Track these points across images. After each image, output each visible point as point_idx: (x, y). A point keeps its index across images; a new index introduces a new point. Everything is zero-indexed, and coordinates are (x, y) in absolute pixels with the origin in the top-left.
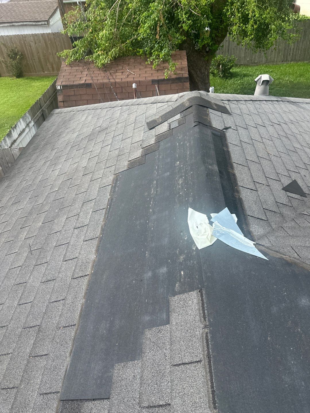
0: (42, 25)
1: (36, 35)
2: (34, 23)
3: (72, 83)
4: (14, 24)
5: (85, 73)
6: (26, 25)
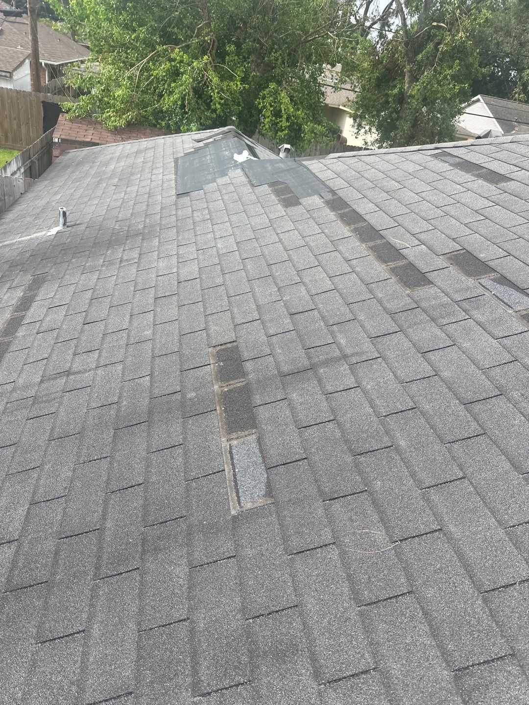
0: (1, 76)
3: (74, 139)
5: (91, 132)
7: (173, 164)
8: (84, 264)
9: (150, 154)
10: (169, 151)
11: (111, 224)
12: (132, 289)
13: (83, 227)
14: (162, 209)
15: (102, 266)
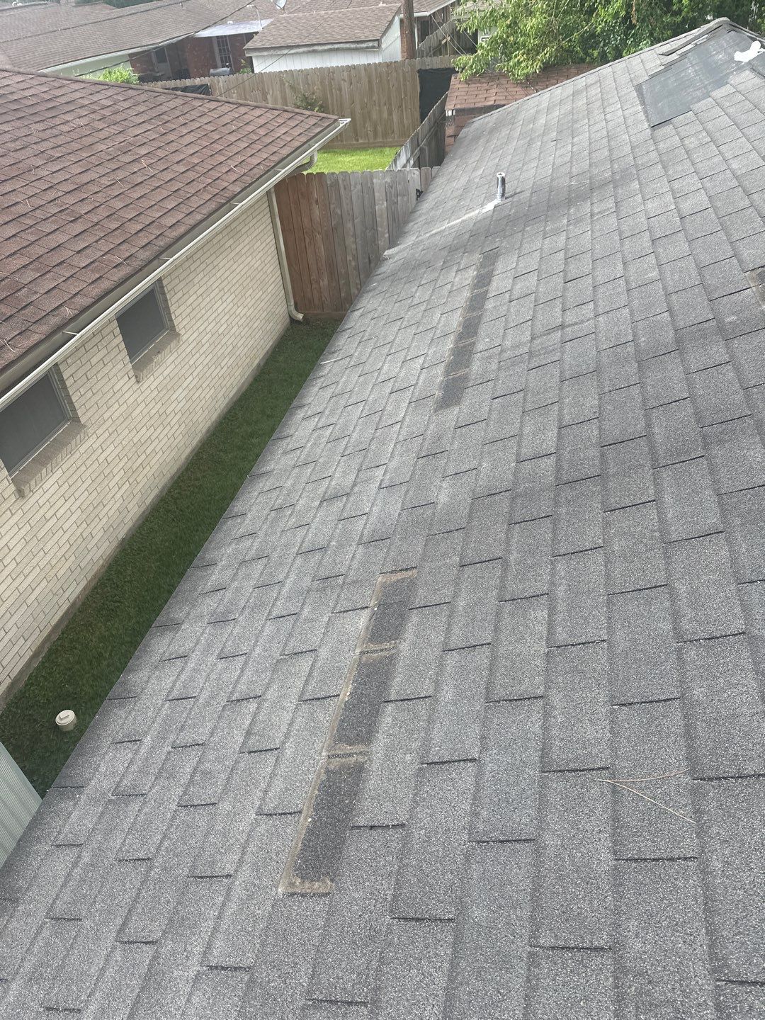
0: (367, 48)
1: (354, 67)
2: (353, 46)
3: (472, 106)
4: (316, 48)
5: (494, 91)
6: (337, 49)
7: (635, 94)
8: (542, 229)
9: (594, 91)
10: (624, 79)
11: (565, 181)
12: (617, 238)
13: (527, 194)
14: (633, 148)
15: (568, 226)
